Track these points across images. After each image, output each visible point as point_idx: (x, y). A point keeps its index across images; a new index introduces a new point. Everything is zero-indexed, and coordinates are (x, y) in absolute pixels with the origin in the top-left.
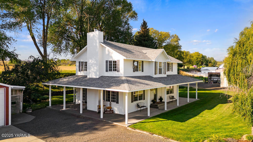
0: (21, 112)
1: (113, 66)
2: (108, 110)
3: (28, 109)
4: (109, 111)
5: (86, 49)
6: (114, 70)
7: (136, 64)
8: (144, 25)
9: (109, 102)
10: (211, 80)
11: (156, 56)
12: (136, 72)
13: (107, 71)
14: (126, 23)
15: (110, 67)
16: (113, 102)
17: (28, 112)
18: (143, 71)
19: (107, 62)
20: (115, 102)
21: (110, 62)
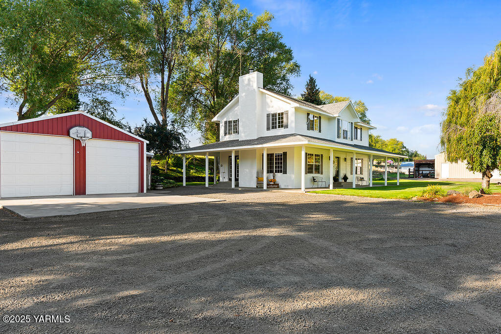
0: (149, 187)
1: (277, 121)
2: (271, 183)
3: (158, 185)
4: (273, 185)
5: (238, 101)
6: (279, 127)
7: (311, 117)
8: (312, 83)
9: (272, 174)
10: (419, 174)
11: (340, 110)
12: (311, 131)
13: (268, 129)
14: (284, 78)
15: (273, 124)
16: (278, 172)
17: (159, 188)
18: (320, 131)
19: (268, 116)
20: (281, 172)
21: (274, 115)
